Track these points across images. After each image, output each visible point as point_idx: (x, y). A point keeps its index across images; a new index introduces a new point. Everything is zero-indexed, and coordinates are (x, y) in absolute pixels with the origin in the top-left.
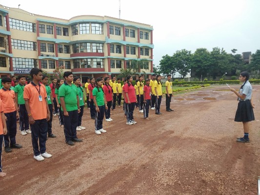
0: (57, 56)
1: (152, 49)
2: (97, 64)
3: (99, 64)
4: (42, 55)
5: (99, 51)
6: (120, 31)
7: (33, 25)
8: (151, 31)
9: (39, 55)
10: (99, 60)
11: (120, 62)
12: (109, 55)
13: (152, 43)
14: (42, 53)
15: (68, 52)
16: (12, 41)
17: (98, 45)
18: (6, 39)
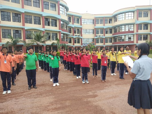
0: (104, 36)
2: (129, 39)
3: (130, 38)
4: (97, 36)
5: (130, 30)
6: (148, 14)
7: (93, 20)
9: (95, 36)
10: (130, 36)
12: (137, 31)
15: (111, 33)
16: (83, 30)
17: (130, 26)
18: (80, 30)
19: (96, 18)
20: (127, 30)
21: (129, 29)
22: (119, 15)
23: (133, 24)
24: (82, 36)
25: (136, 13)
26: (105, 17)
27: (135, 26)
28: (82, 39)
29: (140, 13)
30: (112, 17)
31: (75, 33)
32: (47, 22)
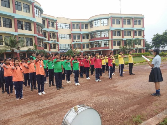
0: (81, 41)
1: (143, 31)
3: (105, 44)
4: (74, 42)
5: (106, 36)
6: (120, 22)
7: (69, 25)
8: (143, 19)
9: (72, 41)
11: (120, 41)
12: (112, 38)
13: (143, 27)
14: (74, 40)
15: (88, 38)
16: (59, 35)
17: (105, 32)
18: (56, 34)
19: (72, 23)
20: (103, 36)
21: (104, 35)
22: (95, 22)
23: (108, 31)
24: (58, 41)
25: (110, 20)
26: (81, 23)
27: (110, 33)
28: (58, 44)
29: (114, 20)
30: (88, 23)
31: (51, 38)
32: (20, 25)
